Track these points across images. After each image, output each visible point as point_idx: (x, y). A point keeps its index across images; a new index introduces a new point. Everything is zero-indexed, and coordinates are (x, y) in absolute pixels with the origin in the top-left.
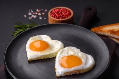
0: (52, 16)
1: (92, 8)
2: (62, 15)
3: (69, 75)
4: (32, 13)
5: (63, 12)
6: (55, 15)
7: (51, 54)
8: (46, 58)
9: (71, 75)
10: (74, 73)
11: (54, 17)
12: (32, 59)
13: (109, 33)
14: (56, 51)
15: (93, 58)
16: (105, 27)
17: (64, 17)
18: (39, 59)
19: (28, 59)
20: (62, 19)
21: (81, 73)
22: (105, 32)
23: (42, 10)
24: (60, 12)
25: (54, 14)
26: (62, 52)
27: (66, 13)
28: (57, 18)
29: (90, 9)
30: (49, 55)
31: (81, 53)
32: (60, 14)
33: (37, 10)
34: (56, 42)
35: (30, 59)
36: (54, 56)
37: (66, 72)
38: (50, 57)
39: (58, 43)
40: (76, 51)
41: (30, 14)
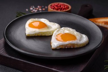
0: (52, 8)
1: (88, 5)
2: (60, 8)
3: (64, 48)
4: (33, 9)
5: (61, 6)
6: (54, 8)
7: (48, 32)
8: (43, 35)
9: (65, 49)
10: (69, 47)
11: (54, 9)
12: (30, 35)
13: (103, 23)
14: (53, 30)
15: (87, 37)
16: (99, 19)
17: (62, 9)
18: (37, 35)
19: (27, 35)
20: (60, 10)
21: (75, 47)
22: (99, 22)
23: (43, 7)
24: (59, 6)
25: (54, 6)
26: (59, 31)
27: (65, 6)
28: (56, 10)
29: (86, 6)
30: (46, 32)
31: (77, 32)
32: (59, 7)
33: (39, 7)
34: (54, 24)
35: (28, 35)
36: (51, 35)
37: (61, 44)
38: (47, 35)
39: (55, 25)
40: (72, 31)
41: (31, 9)
